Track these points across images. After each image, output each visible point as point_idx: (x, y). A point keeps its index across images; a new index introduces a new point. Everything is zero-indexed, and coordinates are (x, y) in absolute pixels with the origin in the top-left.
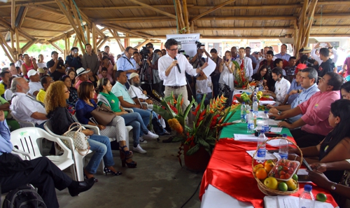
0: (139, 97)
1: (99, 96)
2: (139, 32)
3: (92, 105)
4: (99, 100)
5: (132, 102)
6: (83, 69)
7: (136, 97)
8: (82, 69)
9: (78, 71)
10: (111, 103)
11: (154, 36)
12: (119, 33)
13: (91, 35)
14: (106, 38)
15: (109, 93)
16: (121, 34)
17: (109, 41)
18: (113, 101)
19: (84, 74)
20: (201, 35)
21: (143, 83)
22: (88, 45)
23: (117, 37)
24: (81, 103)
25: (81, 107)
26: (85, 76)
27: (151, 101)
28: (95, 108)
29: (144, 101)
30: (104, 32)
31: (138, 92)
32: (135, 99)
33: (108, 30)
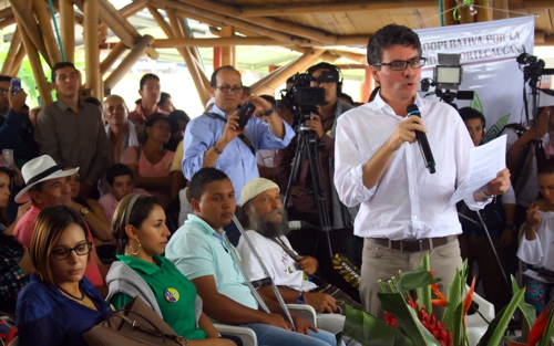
0: (278, 281)
1: (116, 271)
2: (277, 20)
3: (88, 303)
4: (113, 287)
5: (250, 300)
6: (52, 163)
7: (267, 282)
8: (44, 162)
9: (28, 172)
10: (165, 303)
11: (340, 37)
12: (192, 23)
13: (79, 31)
14: (139, 43)
15: (158, 258)
16: (199, 27)
17: (153, 56)
18: (174, 293)
19: (55, 182)
20: (538, 32)
21: (296, 224)
22: (64, 65)
23: (182, 40)
24: (43, 294)
25: (42, 310)
26: (57, 193)
27: (330, 299)
28: (102, 316)
29: (301, 297)
30: (132, 20)
31: (274, 260)
32: (264, 287)
33: (146, 13)
